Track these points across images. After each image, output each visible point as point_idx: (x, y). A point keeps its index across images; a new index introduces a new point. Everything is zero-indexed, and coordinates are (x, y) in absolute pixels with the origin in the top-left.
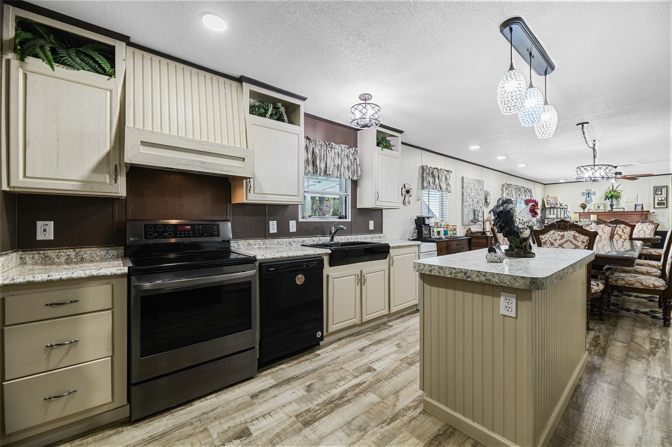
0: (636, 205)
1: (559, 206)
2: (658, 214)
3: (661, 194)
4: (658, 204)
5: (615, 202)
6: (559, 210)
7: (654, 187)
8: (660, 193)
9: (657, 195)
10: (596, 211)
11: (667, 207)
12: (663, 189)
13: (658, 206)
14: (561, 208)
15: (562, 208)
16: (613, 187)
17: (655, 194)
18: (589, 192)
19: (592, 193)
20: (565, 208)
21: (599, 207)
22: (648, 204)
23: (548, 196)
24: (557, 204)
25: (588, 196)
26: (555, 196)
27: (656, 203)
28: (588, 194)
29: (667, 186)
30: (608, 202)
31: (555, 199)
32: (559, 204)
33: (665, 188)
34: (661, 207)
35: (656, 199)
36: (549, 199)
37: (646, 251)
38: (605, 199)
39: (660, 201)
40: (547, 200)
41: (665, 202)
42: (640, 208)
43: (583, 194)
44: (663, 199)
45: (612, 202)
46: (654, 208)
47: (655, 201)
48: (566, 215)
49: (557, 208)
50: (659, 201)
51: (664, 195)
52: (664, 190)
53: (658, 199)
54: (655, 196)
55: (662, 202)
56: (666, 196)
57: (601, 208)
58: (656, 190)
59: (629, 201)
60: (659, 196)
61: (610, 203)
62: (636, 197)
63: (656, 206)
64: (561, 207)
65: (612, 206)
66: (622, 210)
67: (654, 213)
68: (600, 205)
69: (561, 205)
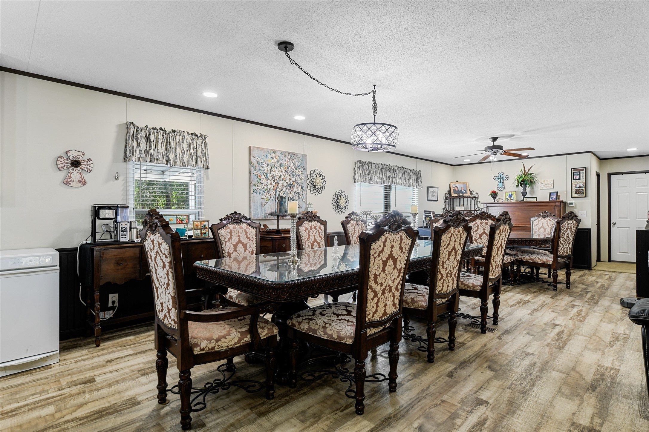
0: (550, 193)
1: (468, 194)
2: (576, 205)
3: (579, 179)
4: (576, 193)
5: (528, 189)
6: (469, 199)
7: (571, 169)
8: (578, 177)
9: (575, 180)
10: (507, 201)
11: (586, 197)
12: (581, 172)
13: (576, 195)
14: (471, 198)
15: (473, 198)
16: (524, 169)
17: (573, 179)
18: (500, 176)
19: (504, 177)
20: (476, 198)
21: (510, 196)
22: (565, 193)
23: (457, 181)
24: (466, 192)
25: (500, 181)
26: (465, 181)
27: (574, 191)
28: (500, 178)
29: (585, 168)
30: (521, 189)
31: (465, 184)
32: (469, 192)
33: (583, 170)
34: (579, 196)
35: (574, 185)
36: (457, 185)
37: (529, 258)
38: (517, 186)
39: (579, 187)
40: (454, 186)
41: (584, 189)
42: (554, 197)
43: (495, 179)
44: (581, 185)
45: (525, 189)
46: (572, 197)
47: (573, 188)
48: (476, 207)
49: (467, 197)
50: (576, 188)
51: (583, 180)
52: (583, 173)
53: (576, 185)
54: (573, 181)
55: (581, 189)
56: (584, 182)
57: (512, 198)
58: (573, 173)
59: (545, 188)
60: (577, 181)
61: (522, 191)
62: (552, 182)
63: (574, 195)
64: (471, 196)
65: (524, 194)
66: (534, 200)
67: (571, 204)
68: (512, 193)
69: (471, 193)
